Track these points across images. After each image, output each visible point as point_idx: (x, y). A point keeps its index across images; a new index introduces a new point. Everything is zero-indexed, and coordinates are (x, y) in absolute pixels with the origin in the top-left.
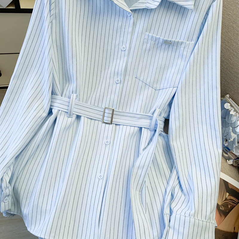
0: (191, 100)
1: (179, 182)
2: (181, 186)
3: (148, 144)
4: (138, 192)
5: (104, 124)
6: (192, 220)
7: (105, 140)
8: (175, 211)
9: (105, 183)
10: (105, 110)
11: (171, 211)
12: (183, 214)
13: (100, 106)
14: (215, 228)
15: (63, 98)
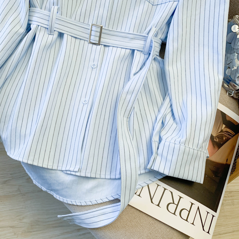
0: (193, 17)
1: (172, 110)
2: (173, 114)
3: (141, 69)
4: (125, 119)
5: (91, 45)
6: (182, 147)
7: (91, 63)
8: (164, 138)
9: (90, 108)
10: (92, 27)
11: (161, 139)
12: (173, 141)
13: (86, 22)
14: (206, 158)
15: (43, 11)
